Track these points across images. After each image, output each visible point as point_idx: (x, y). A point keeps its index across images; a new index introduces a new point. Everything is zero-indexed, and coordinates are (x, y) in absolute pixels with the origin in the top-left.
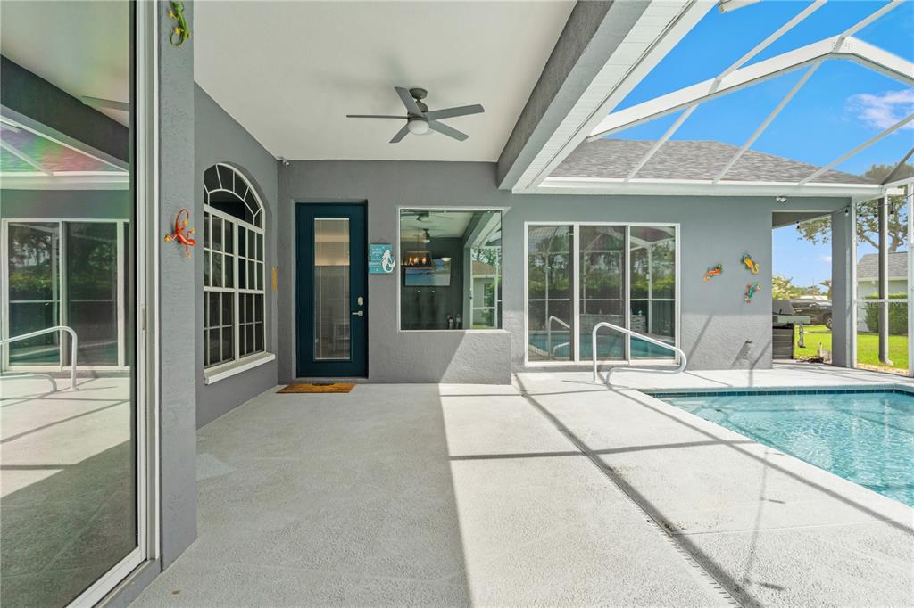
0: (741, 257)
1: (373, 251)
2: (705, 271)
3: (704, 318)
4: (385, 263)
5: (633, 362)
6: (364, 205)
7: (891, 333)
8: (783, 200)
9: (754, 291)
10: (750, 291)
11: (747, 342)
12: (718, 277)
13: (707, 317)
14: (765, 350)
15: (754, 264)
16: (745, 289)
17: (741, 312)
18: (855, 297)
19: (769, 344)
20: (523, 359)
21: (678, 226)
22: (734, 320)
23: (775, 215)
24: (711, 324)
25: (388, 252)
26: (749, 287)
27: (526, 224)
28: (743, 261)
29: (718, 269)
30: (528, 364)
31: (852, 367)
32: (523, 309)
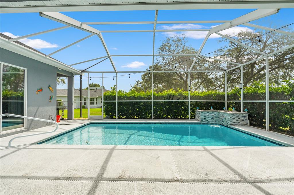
0: (48, 86)
2: (37, 90)
3: (36, 108)
5: (3, 132)
7: (83, 108)
8: (60, 69)
10: (51, 98)
11: (50, 116)
12: (41, 93)
13: (37, 108)
14: (55, 116)
15: (52, 89)
16: (49, 97)
17: (48, 106)
18: (74, 100)
21: (26, 70)
23: (57, 74)
24: (38, 110)
26: (51, 96)
28: (49, 87)
29: (41, 89)
31: (73, 119)
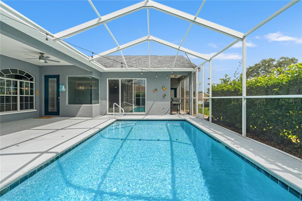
1: (61, 86)
3: (153, 102)
4: (63, 89)
5: (134, 113)
6: (59, 76)
9: (166, 95)
11: (164, 108)
14: (168, 110)
15: (165, 89)
17: (162, 101)
18: (192, 97)
19: (169, 109)
20: (106, 112)
21: (146, 79)
22: (160, 103)
24: (154, 104)
25: (64, 86)
26: (164, 94)
27: (107, 79)
29: (156, 90)
30: (108, 113)
31: (192, 115)
32: (106, 100)
